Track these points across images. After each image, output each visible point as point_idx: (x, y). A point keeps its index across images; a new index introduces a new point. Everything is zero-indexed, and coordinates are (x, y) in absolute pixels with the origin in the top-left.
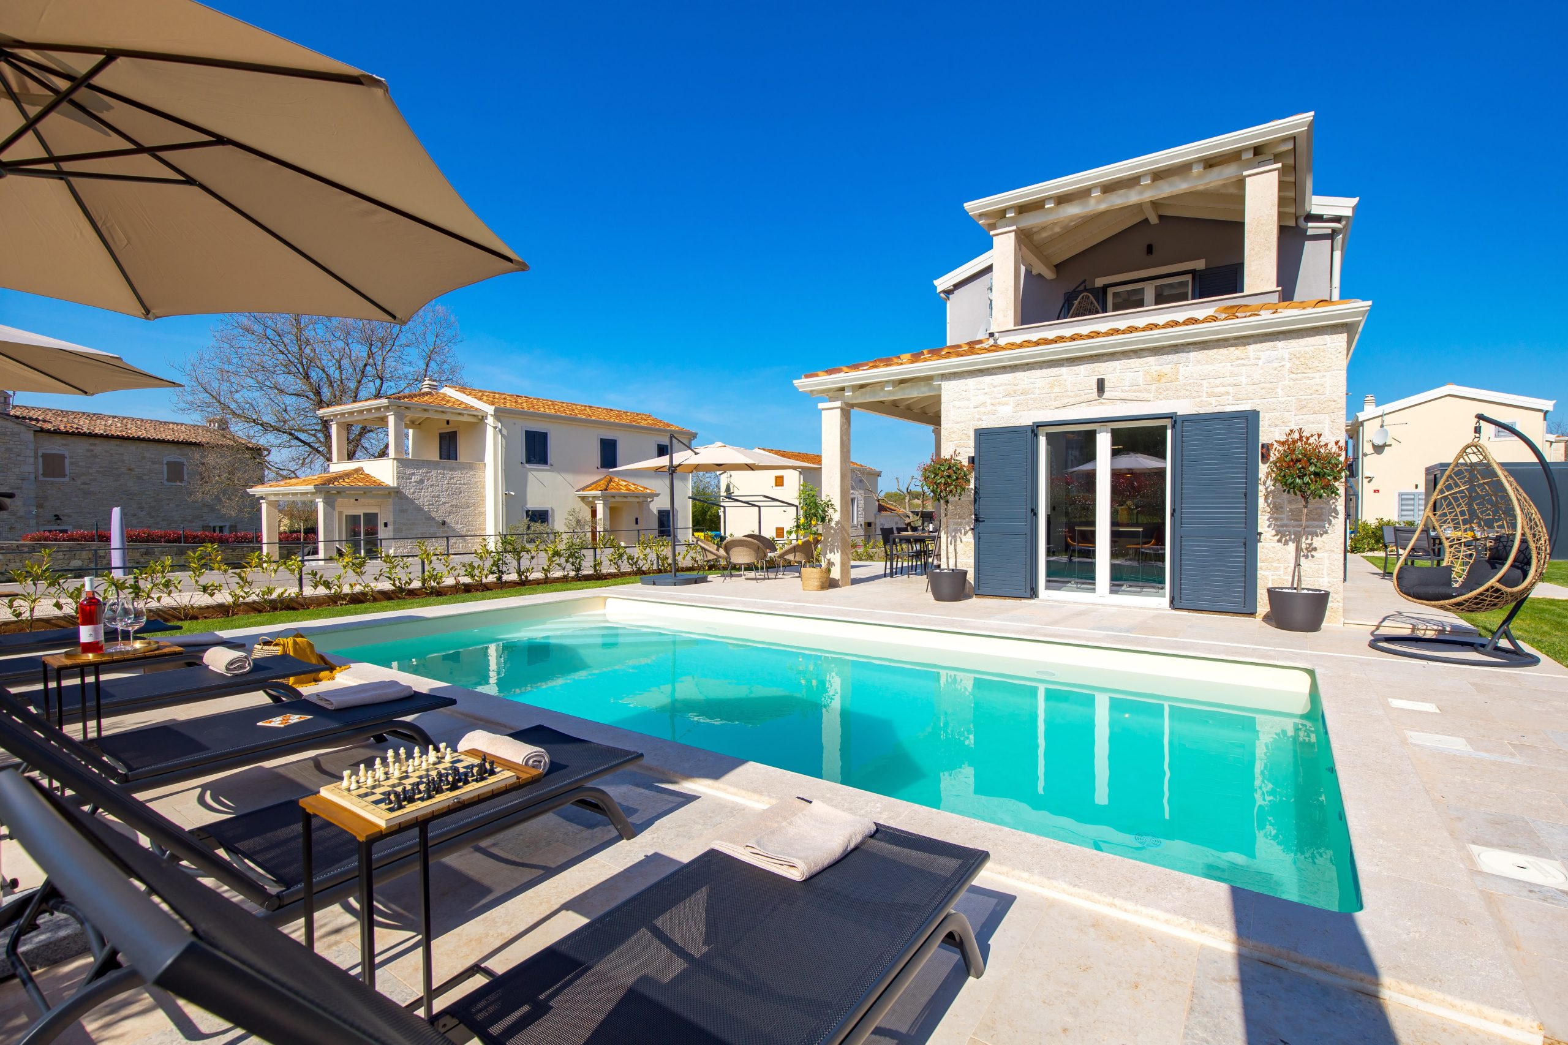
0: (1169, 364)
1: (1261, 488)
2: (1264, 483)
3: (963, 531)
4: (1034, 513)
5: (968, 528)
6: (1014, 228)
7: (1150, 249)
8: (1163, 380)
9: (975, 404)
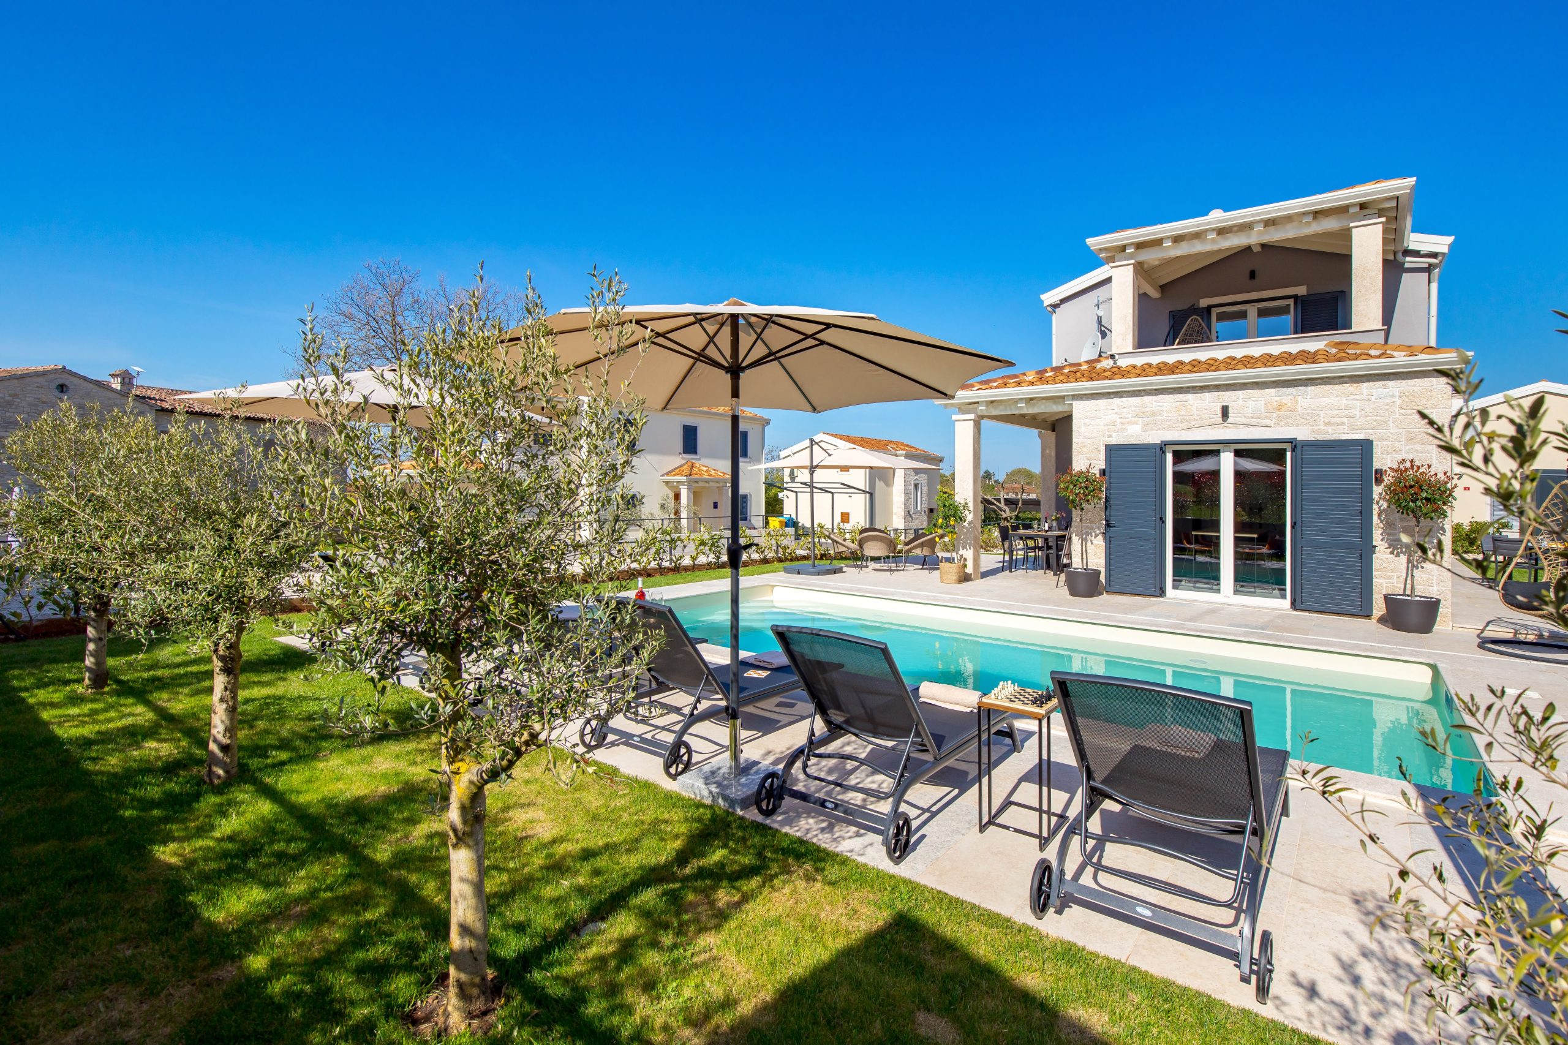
0: (1290, 395)
1: (1375, 506)
2: (1378, 503)
3: (1094, 534)
4: (1163, 521)
5: (1099, 532)
6: (1133, 261)
7: (1252, 275)
8: (1283, 409)
9: (1106, 422)
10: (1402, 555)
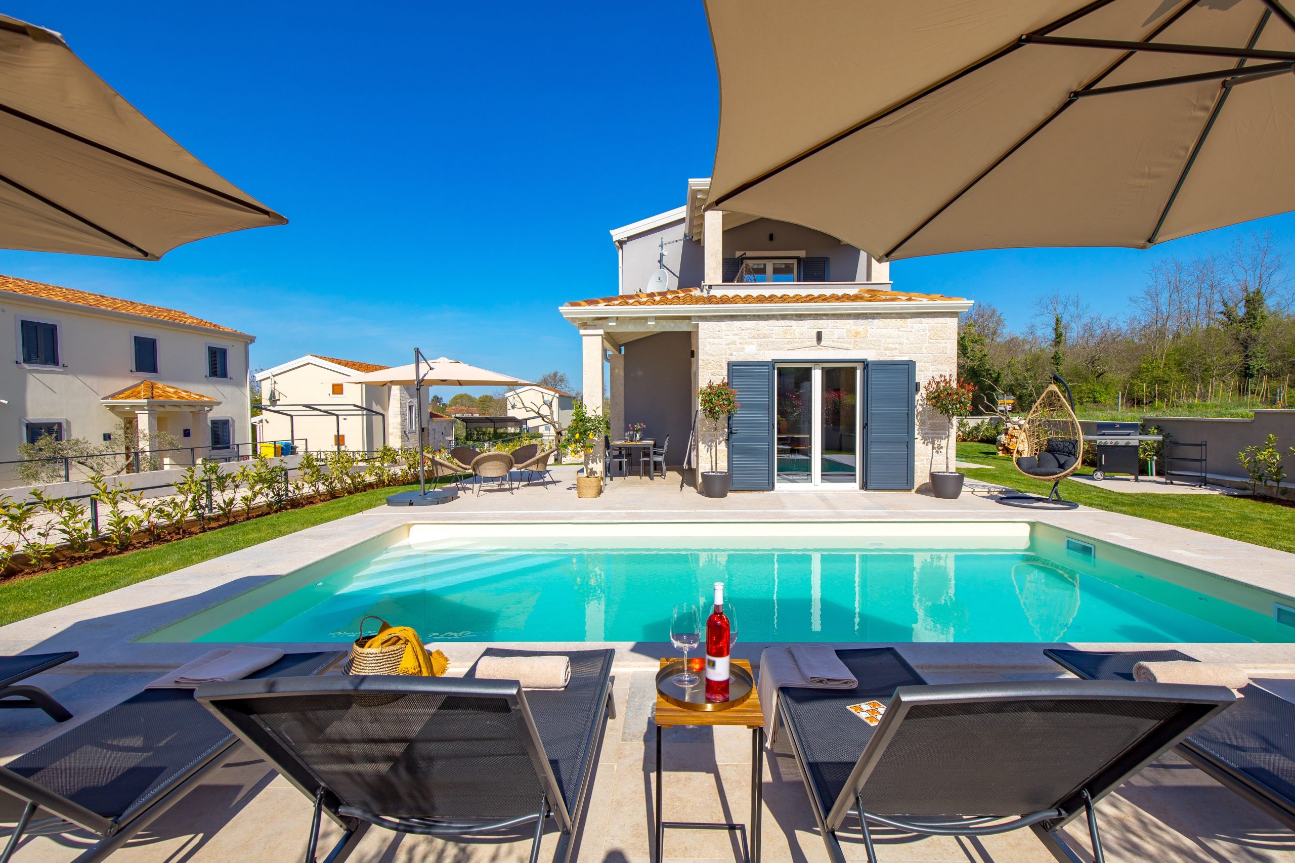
0: (862, 325)
2: (917, 407)
3: (718, 441)
5: (721, 439)
8: (859, 336)
9: (727, 342)
10: (929, 444)
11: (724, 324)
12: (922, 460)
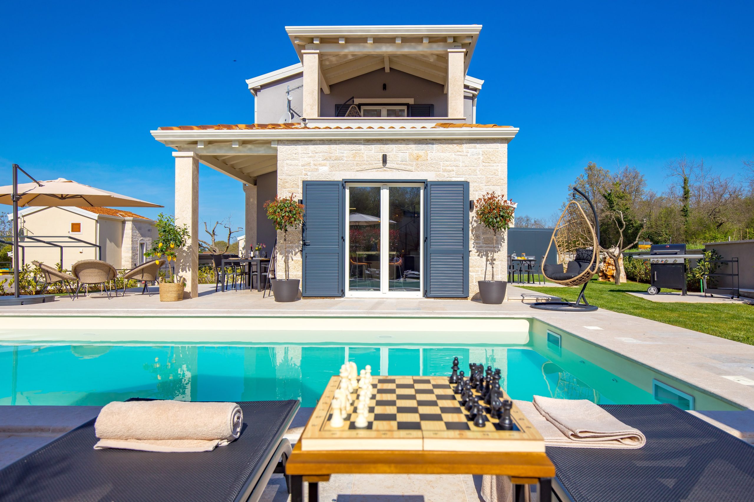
0: (423, 150)
1: (470, 225)
2: (471, 223)
3: (294, 252)
4: (343, 239)
5: (297, 250)
6: (318, 51)
7: (385, 87)
8: (420, 159)
9: (303, 164)
10: (484, 257)
11: (300, 148)
12: (477, 271)
